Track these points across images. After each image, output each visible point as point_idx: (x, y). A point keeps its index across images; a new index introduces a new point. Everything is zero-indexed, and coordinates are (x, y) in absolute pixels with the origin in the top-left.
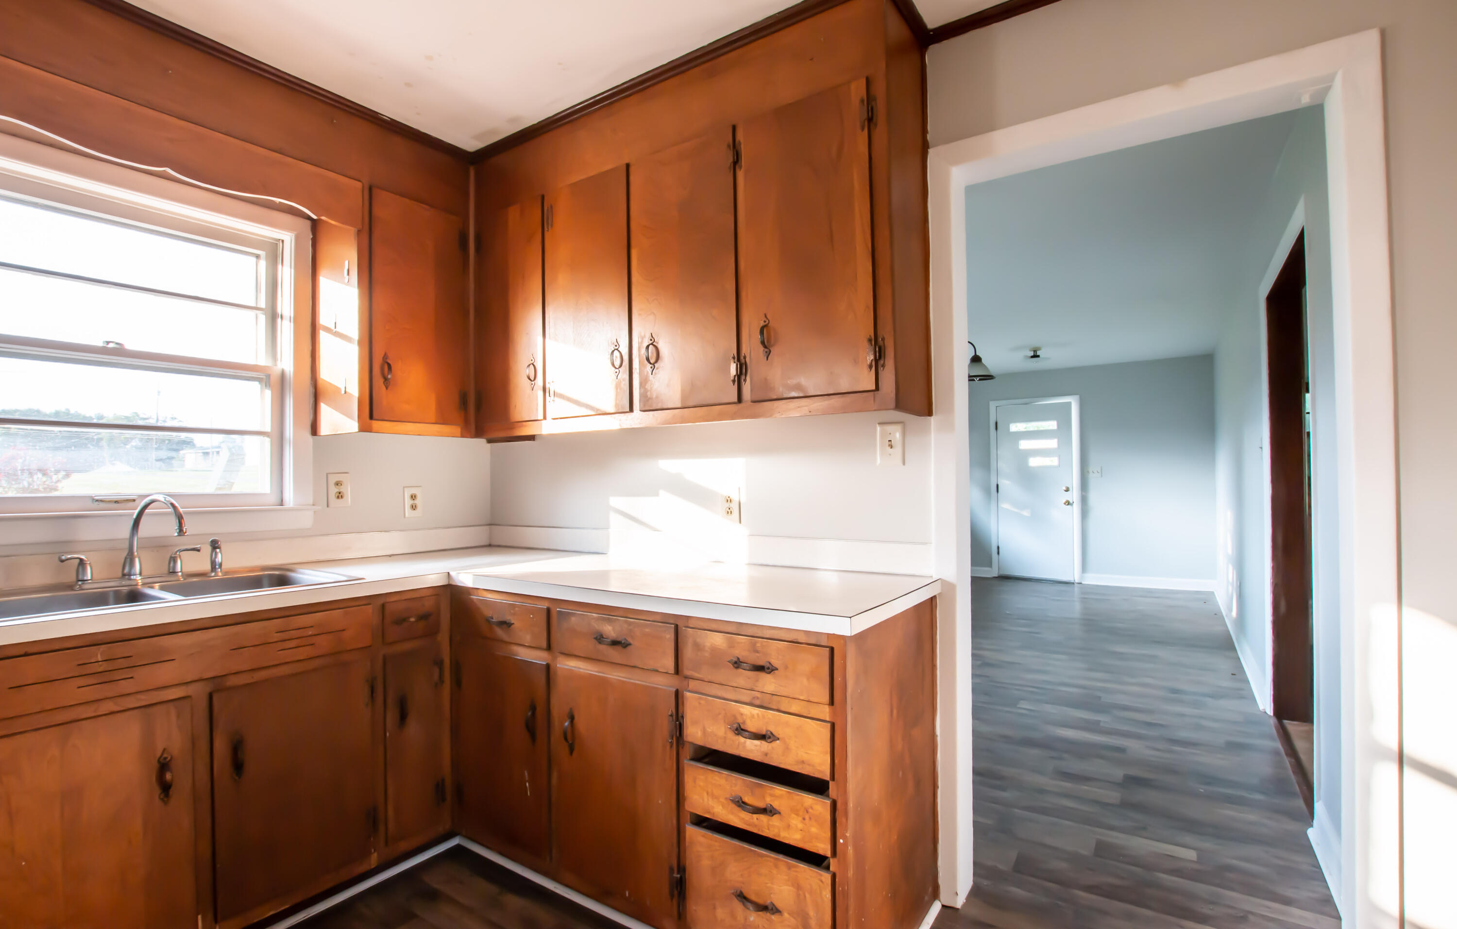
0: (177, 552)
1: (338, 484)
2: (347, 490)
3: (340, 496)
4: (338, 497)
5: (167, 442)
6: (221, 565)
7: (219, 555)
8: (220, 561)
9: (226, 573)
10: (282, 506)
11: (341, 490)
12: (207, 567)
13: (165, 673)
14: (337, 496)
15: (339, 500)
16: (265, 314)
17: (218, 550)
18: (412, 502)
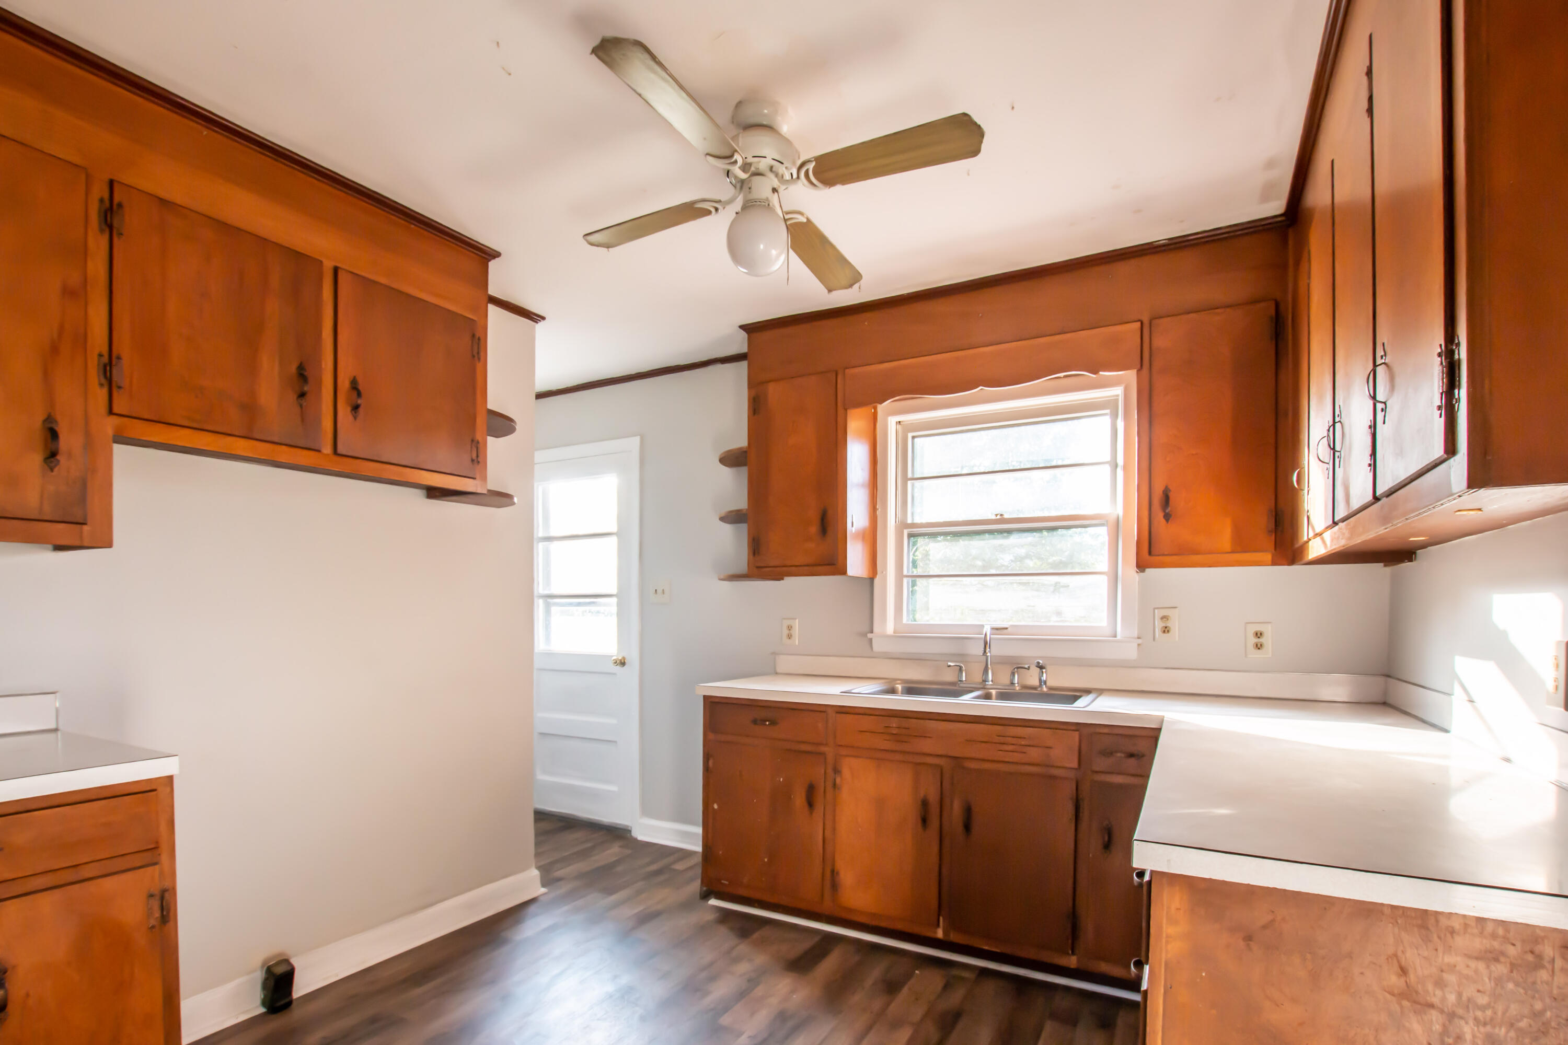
0: (1015, 669)
1: (1165, 618)
2: (1174, 625)
3: (1166, 630)
4: (1164, 632)
5: (1031, 584)
6: (1045, 683)
7: (1044, 675)
8: (1045, 679)
9: (1051, 688)
10: (1116, 637)
11: (1168, 625)
12: (1036, 683)
13: (927, 746)
14: (1163, 630)
15: (1165, 635)
16: (1110, 465)
17: (1044, 670)
18: (1257, 640)
